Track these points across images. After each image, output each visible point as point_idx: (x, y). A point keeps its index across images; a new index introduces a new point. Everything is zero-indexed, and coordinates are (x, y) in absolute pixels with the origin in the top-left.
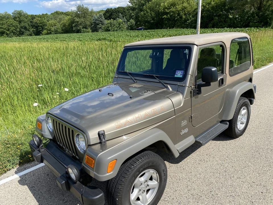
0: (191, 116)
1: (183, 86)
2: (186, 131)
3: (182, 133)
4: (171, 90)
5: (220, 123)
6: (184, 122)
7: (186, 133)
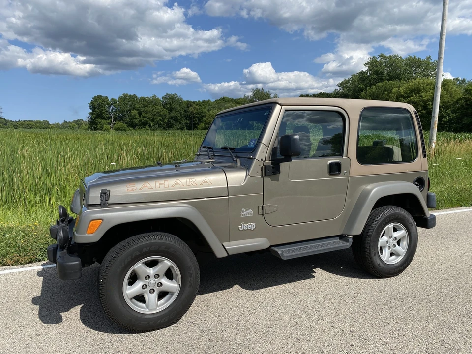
0: (262, 206)
1: (250, 158)
2: (251, 226)
3: (241, 228)
4: (239, 164)
5: (338, 240)
6: (246, 211)
7: (251, 229)
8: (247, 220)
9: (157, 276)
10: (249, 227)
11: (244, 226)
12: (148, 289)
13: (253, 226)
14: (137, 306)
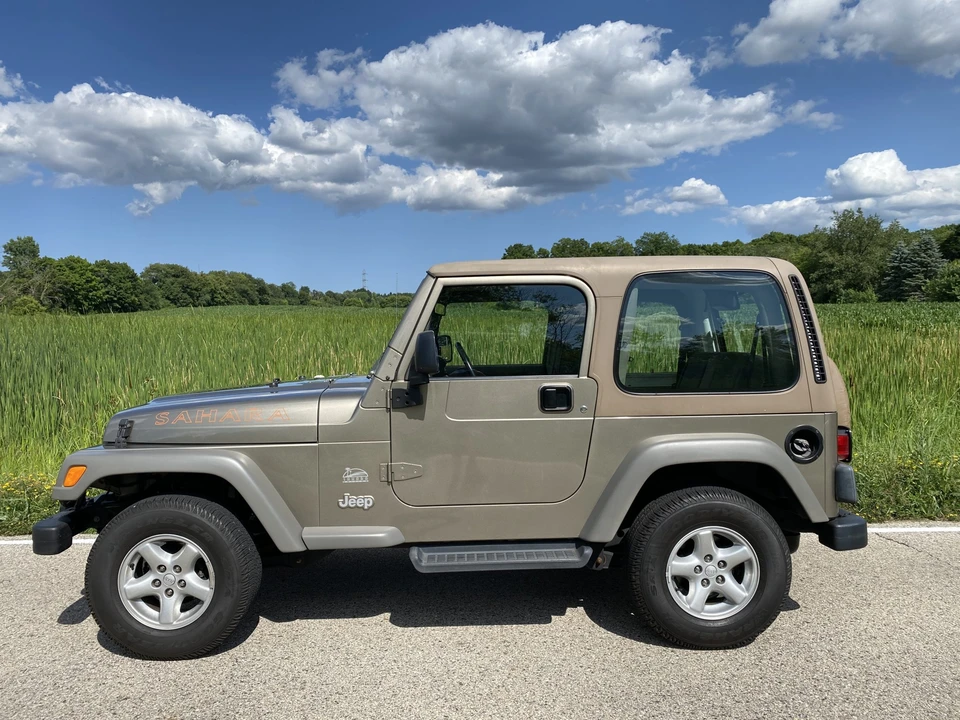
0: (388, 465)
2: (366, 501)
3: (343, 503)
6: (353, 472)
7: (363, 508)
8: (357, 489)
9: (177, 568)
10: (358, 502)
11: (350, 501)
12: (163, 588)
13: (368, 502)
14: (143, 613)
